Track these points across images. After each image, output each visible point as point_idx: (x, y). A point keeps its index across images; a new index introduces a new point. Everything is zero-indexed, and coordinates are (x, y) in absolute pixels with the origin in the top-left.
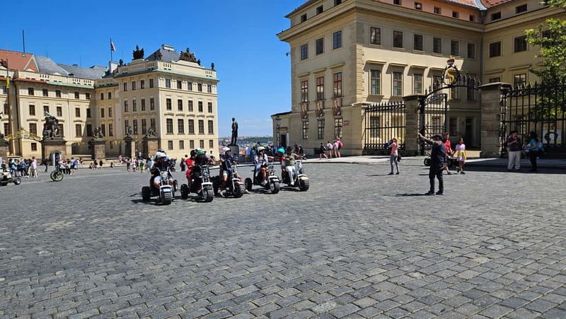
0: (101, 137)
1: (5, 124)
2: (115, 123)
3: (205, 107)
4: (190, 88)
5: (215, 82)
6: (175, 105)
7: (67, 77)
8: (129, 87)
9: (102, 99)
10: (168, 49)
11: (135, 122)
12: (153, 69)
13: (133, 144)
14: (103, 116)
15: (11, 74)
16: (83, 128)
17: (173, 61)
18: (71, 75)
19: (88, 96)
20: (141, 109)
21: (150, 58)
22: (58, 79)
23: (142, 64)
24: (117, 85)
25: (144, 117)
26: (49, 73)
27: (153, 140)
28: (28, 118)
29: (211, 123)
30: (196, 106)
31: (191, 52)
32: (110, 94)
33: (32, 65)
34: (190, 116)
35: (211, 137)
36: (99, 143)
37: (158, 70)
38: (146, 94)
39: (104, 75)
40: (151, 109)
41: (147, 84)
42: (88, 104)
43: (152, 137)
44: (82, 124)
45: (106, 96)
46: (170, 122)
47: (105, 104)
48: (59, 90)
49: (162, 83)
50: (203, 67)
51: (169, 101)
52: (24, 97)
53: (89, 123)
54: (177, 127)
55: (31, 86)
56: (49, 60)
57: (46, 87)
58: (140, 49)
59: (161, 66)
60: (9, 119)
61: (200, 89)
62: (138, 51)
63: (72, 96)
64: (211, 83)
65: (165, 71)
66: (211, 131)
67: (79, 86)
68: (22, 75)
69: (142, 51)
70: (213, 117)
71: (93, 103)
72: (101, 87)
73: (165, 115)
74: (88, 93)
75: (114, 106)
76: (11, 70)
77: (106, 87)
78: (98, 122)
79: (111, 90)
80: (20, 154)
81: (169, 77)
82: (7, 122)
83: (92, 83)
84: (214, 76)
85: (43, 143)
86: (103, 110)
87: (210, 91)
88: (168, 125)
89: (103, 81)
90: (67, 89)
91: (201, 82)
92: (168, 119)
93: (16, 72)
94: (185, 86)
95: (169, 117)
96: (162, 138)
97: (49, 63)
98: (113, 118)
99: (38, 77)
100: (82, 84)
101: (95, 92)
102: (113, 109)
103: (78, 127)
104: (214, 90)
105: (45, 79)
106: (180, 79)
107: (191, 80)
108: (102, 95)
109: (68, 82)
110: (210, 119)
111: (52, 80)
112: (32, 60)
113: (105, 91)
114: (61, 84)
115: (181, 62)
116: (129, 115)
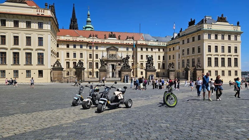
0: (173, 68)
1: (132, 63)
2: (176, 62)
3: (233, 50)
4: (223, 38)
5: (239, 33)
6: (213, 49)
7: (156, 42)
8: (186, 42)
9: (170, 51)
10: (208, 18)
11: (188, 60)
12: (200, 29)
13: (189, 72)
14: (170, 59)
15: (135, 42)
16: (161, 65)
17: (212, 23)
18: (157, 41)
19: (164, 50)
20: (192, 53)
21: (198, 24)
22: (152, 43)
23: (194, 28)
24: (179, 43)
25: (193, 57)
26: (148, 41)
27: (200, 70)
28: (140, 61)
29: (236, 60)
30: (226, 49)
31: (224, 17)
32: (174, 48)
33: (142, 38)
34: (222, 55)
35: (236, 69)
36: (172, 71)
37: (204, 29)
38: (196, 45)
39: (171, 39)
40: (198, 52)
41: (196, 38)
42: (164, 54)
43: (199, 68)
44: (161, 63)
45: (172, 49)
46: (210, 59)
47: (171, 53)
48: (152, 48)
49: (206, 37)
50: (232, 25)
51: (209, 47)
52: (139, 52)
53: (164, 63)
54: (214, 63)
55: (142, 46)
56: (149, 35)
57: (147, 47)
58: (193, 20)
59: (206, 27)
60: (134, 61)
61: (229, 38)
62: (192, 21)
63: (157, 50)
64: (236, 34)
65: (208, 29)
66: (236, 65)
67: (160, 45)
68: (139, 42)
69: (194, 21)
70: (237, 56)
71: (166, 53)
72: (169, 45)
73: (207, 55)
74: (164, 48)
75: (176, 53)
76: (135, 41)
77: (172, 45)
78: (167, 62)
79: (174, 46)
80: (137, 76)
81: (210, 32)
82: (133, 62)
83: (166, 43)
84: (239, 29)
85: (146, 70)
86: (170, 56)
87: (236, 39)
88: (208, 62)
89: (171, 42)
90: (155, 47)
91: (230, 34)
92: (208, 58)
93: (137, 41)
94: (220, 37)
95: (210, 56)
96: (205, 69)
97: (149, 36)
98: (175, 60)
99: (144, 43)
100: (162, 44)
101: (167, 48)
102: (175, 56)
103: (159, 64)
104: (239, 38)
105: (147, 43)
106: (217, 33)
107: (223, 33)
108: (170, 49)
109: (156, 44)
110: (236, 57)
111: (149, 43)
112: (143, 36)
113: (171, 47)
114: (153, 45)
115: (218, 23)
116: (185, 57)
